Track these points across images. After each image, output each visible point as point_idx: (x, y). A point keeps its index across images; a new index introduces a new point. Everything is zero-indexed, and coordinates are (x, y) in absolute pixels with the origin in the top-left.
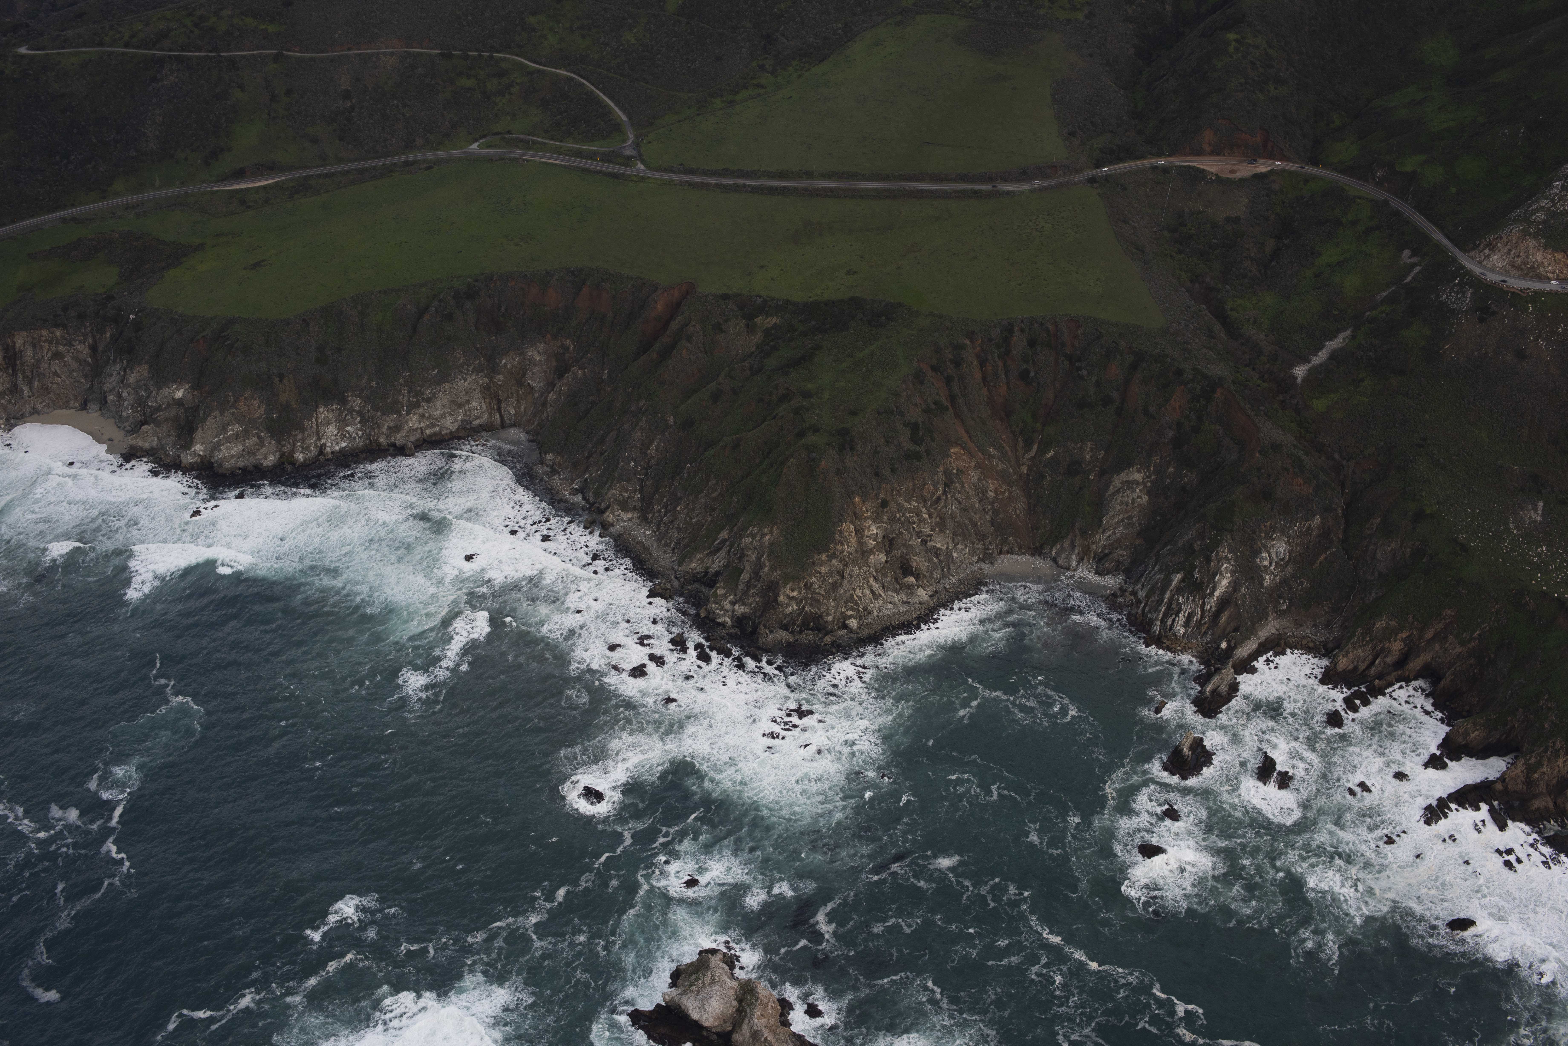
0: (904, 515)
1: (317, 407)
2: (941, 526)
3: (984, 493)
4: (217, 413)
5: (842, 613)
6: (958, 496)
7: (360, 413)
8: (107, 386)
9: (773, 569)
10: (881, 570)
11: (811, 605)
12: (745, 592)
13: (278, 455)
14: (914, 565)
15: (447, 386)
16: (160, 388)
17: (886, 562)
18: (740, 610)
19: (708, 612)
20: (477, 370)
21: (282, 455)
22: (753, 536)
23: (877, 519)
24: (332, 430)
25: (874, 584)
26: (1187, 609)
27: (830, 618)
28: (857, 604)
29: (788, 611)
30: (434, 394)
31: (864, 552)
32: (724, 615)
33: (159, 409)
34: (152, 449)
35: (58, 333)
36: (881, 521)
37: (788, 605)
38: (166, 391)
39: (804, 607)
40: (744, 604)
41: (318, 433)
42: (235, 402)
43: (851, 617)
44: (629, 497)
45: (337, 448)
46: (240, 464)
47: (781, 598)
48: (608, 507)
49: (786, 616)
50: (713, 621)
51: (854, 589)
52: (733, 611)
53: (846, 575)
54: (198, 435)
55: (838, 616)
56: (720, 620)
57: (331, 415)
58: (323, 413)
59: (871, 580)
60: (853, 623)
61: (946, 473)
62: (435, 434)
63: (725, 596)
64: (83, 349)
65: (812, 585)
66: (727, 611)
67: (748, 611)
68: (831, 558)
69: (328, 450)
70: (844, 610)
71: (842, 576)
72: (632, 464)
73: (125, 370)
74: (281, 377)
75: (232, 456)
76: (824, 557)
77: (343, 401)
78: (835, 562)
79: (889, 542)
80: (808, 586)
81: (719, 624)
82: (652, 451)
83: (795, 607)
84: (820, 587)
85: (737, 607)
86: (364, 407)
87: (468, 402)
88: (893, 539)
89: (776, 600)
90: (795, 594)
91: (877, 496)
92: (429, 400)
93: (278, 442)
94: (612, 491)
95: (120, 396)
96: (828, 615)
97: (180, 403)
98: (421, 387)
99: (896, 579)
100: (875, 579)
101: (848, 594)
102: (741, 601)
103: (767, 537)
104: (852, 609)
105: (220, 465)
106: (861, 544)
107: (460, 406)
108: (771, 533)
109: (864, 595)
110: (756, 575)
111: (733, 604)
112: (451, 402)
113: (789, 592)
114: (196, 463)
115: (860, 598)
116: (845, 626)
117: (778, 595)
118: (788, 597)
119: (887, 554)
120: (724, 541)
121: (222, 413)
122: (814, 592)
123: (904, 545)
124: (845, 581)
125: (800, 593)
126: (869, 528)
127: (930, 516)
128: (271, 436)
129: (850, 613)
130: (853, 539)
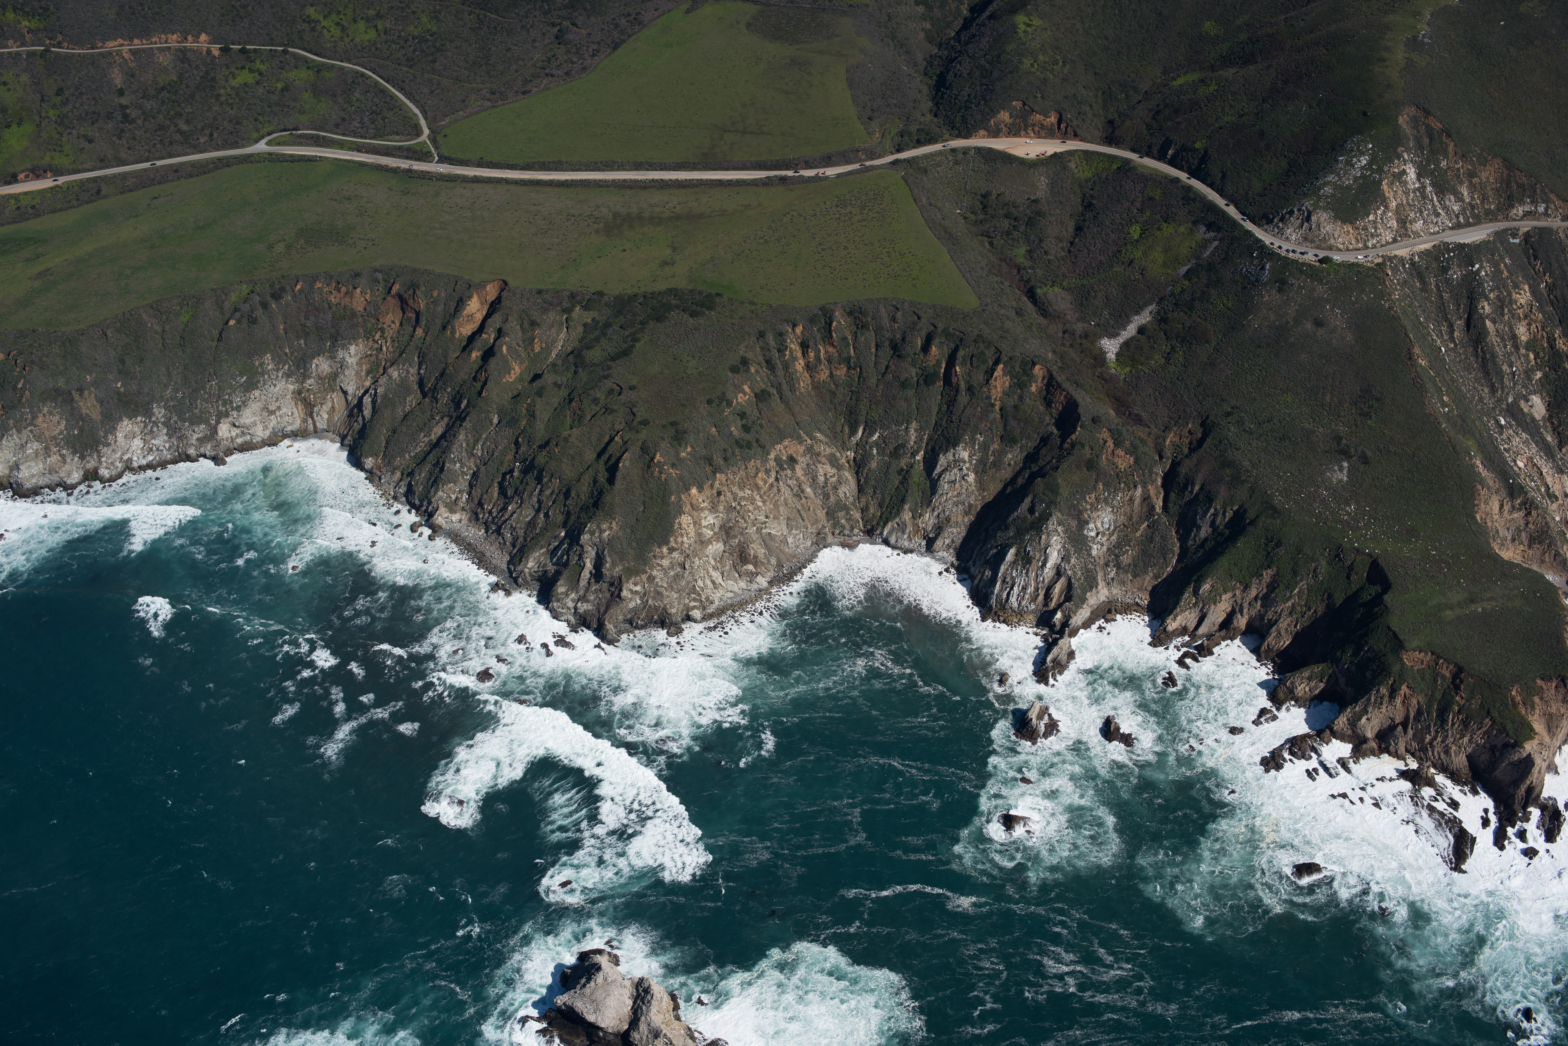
0: (739, 504)
1: (121, 420)
2: (775, 511)
3: (814, 479)
4: (14, 432)
5: (685, 605)
6: (790, 482)
7: (166, 424)
9: (614, 565)
10: (721, 560)
11: (654, 598)
12: (587, 590)
13: (82, 472)
14: (752, 552)
15: (257, 393)
17: (724, 551)
18: (583, 607)
20: (288, 375)
21: (86, 472)
22: (592, 533)
23: (714, 509)
24: (137, 443)
25: (714, 574)
26: (1020, 582)
28: (699, 595)
29: (632, 605)
30: (243, 402)
31: (703, 543)
32: (567, 613)
36: (717, 511)
37: (631, 600)
39: (647, 601)
40: (588, 601)
41: (123, 448)
42: (34, 418)
43: (694, 608)
44: (457, 498)
47: (625, 593)
48: (436, 509)
49: (630, 611)
51: (696, 581)
52: (575, 608)
53: (687, 566)
55: (681, 606)
57: (136, 429)
58: (127, 425)
59: (711, 570)
60: (697, 614)
61: (778, 460)
62: (246, 441)
63: (566, 594)
65: (654, 578)
66: (569, 608)
67: (591, 608)
68: (672, 550)
70: (687, 601)
71: (684, 568)
72: (458, 465)
74: (81, 390)
75: (33, 476)
76: (665, 550)
77: (148, 413)
78: (675, 555)
79: (726, 531)
80: (651, 579)
82: (478, 451)
83: (639, 602)
84: (661, 579)
85: (579, 604)
86: (170, 418)
87: (279, 408)
88: (730, 528)
89: (619, 596)
90: (638, 588)
91: (712, 486)
92: (238, 409)
93: (82, 458)
94: (440, 493)
96: (672, 607)
98: (230, 395)
99: (735, 567)
100: (715, 569)
101: (691, 585)
102: (583, 599)
103: (607, 533)
104: (695, 600)
105: (22, 482)
106: (700, 535)
107: (271, 413)
108: (611, 528)
109: (706, 586)
110: (597, 571)
111: (575, 601)
112: (263, 409)
113: (632, 587)
115: (702, 589)
116: (689, 618)
117: (621, 590)
118: (631, 591)
119: (725, 544)
120: (560, 539)
121: (19, 431)
122: (657, 585)
124: (687, 572)
125: (643, 586)
126: (706, 518)
127: (764, 502)
128: (74, 453)
129: (693, 604)
130: (691, 530)
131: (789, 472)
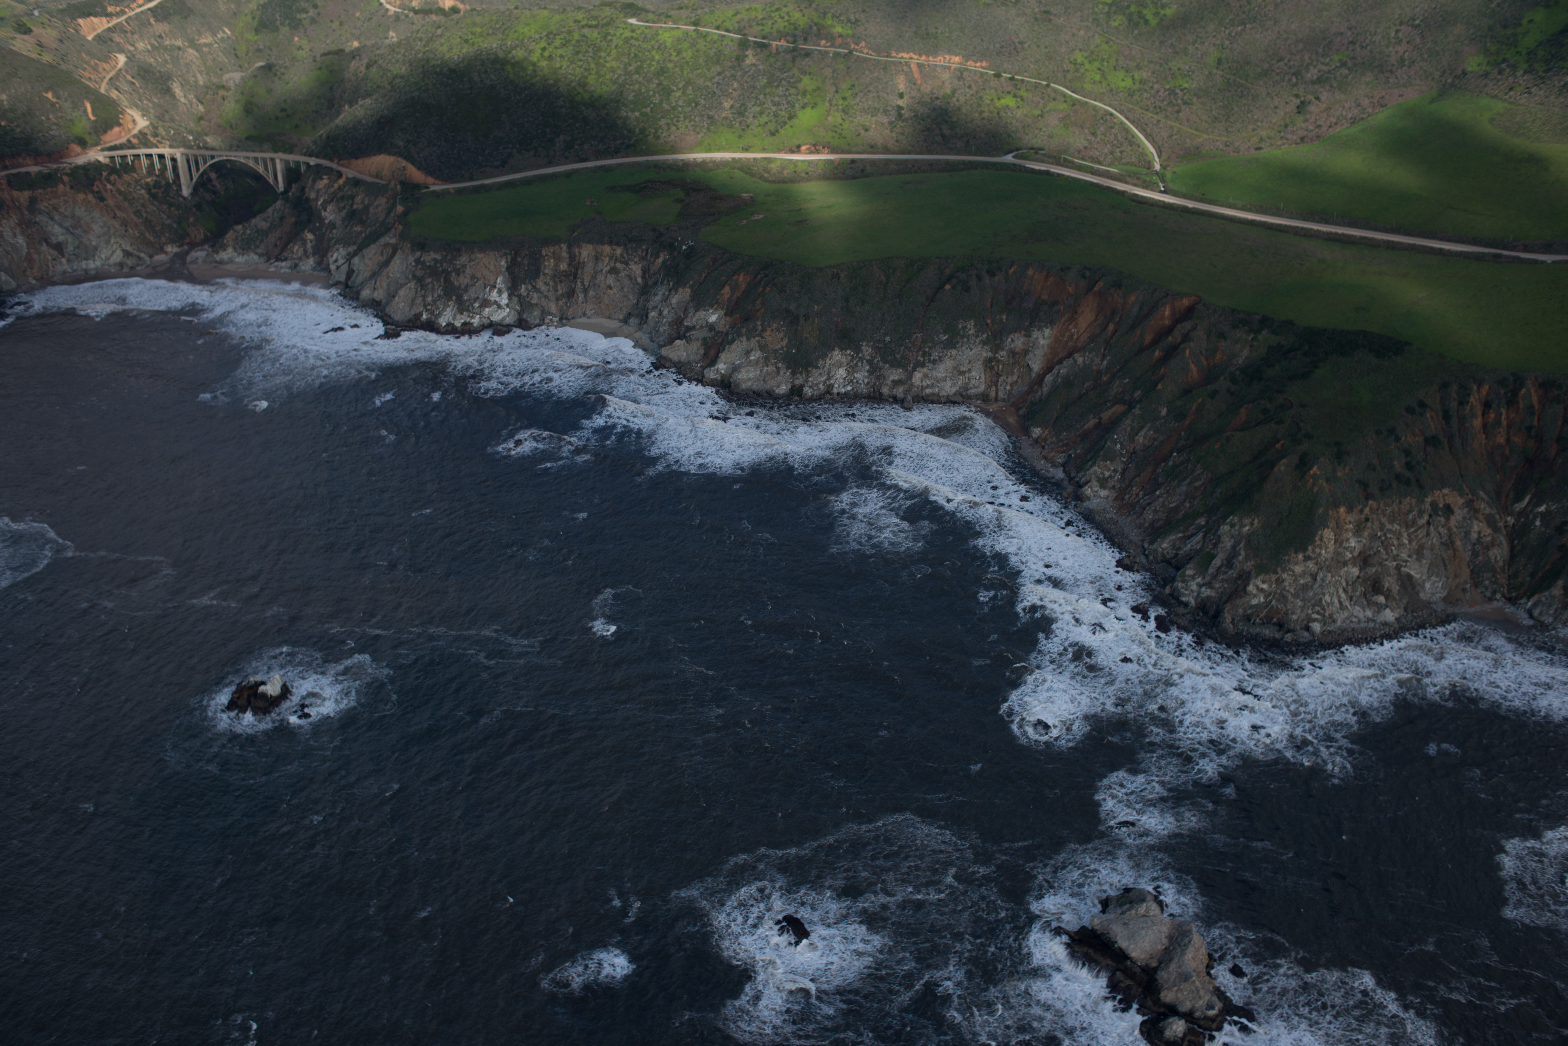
0: (1385, 535)
1: (833, 349)
2: (1419, 553)
3: (1467, 534)
4: (744, 339)
5: (1307, 615)
6: (1441, 530)
7: (869, 362)
8: (651, 304)
9: (1247, 558)
10: (1353, 583)
11: (1278, 600)
12: (1214, 577)
13: (789, 386)
14: (1387, 585)
15: (954, 352)
16: (697, 311)
17: (1358, 577)
18: (1206, 592)
19: (1174, 590)
20: (984, 343)
21: (793, 386)
22: (1232, 525)
23: (1358, 533)
24: (841, 373)
25: (1343, 595)
27: (1295, 617)
28: (1324, 609)
29: (1254, 602)
30: (940, 357)
31: (1339, 562)
32: (1188, 595)
33: (693, 328)
34: (680, 362)
35: (619, 251)
36: (1360, 536)
37: (1255, 596)
38: (702, 313)
39: (1271, 601)
40: (1212, 588)
41: (829, 373)
42: (763, 330)
43: (1316, 620)
44: (1110, 476)
45: (843, 390)
46: (755, 387)
47: (1251, 588)
48: (1087, 483)
49: (1251, 607)
50: (1177, 599)
51: (1324, 594)
52: (1199, 593)
53: (1318, 578)
54: (723, 356)
55: (1303, 615)
56: (1184, 599)
57: (844, 360)
58: (837, 355)
59: (1341, 591)
60: (1317, 627)
61: (1434, 505)
62: (933, 394)
63: (1193, 577)
64: (636, 269)
65: (1283, 581)
66: (1192, 591)
67: (1213, 594)
68: (1307, 558)
69: (835, 391)
70: (1310, 612)
71: (1314, 578)
72: (1119, 446)
73: (670, 291)
74: (807, 317)
75: (750, 379)
76: (1300, 556)
77: (858, 350)
78: (1311, 565)
79: (1364, 560)
80: (1280, 581)
81: (1182, 603)
82: (1140, 439)
83: (1262, 600)
84: (1290, 585)
85: (1203, 589)
86: (875, 358)
87: (970, 371)
88: (1370, 555)
89: (1245, 590)
90: (1265, 586)
91: (1361, 511)
92: (934, 362)
93: (793, 373)
94: (1095, 468)
95: (660, 313)
96: (1293, 613)
97: (711, 327)
98: (930, 348)
99: (1365, 595)
100: (1345, 590)
101: (1318, 597)
102: (1209, 585)
103: (1247, 528)
104: (1318, 613)
105: (738, 385)
106: (1338, 553)
107: (962, 373)
108: (1252, 524)
109: (1332, 603)
110: (1229, 563)
111: (1200, 586)
112: (955, 368)
113: (1259, 583)
114: (715, 380)
115: (1328, 605)
116: (1307, 628)
117: (1248, 584)
118: (1257, 587)
119: (1361, 570)
120: (1199, 528)
121: (748, 339)
122: (1284, 588)
123: (1380, 564)
124: (1317, 585)
125: (1270, 586)
126: (1348, 540)
127: (1410, 542)
128: (788, 368)
129: (1315, 616)
130: (1331, 546)
131: (1442, 520)
